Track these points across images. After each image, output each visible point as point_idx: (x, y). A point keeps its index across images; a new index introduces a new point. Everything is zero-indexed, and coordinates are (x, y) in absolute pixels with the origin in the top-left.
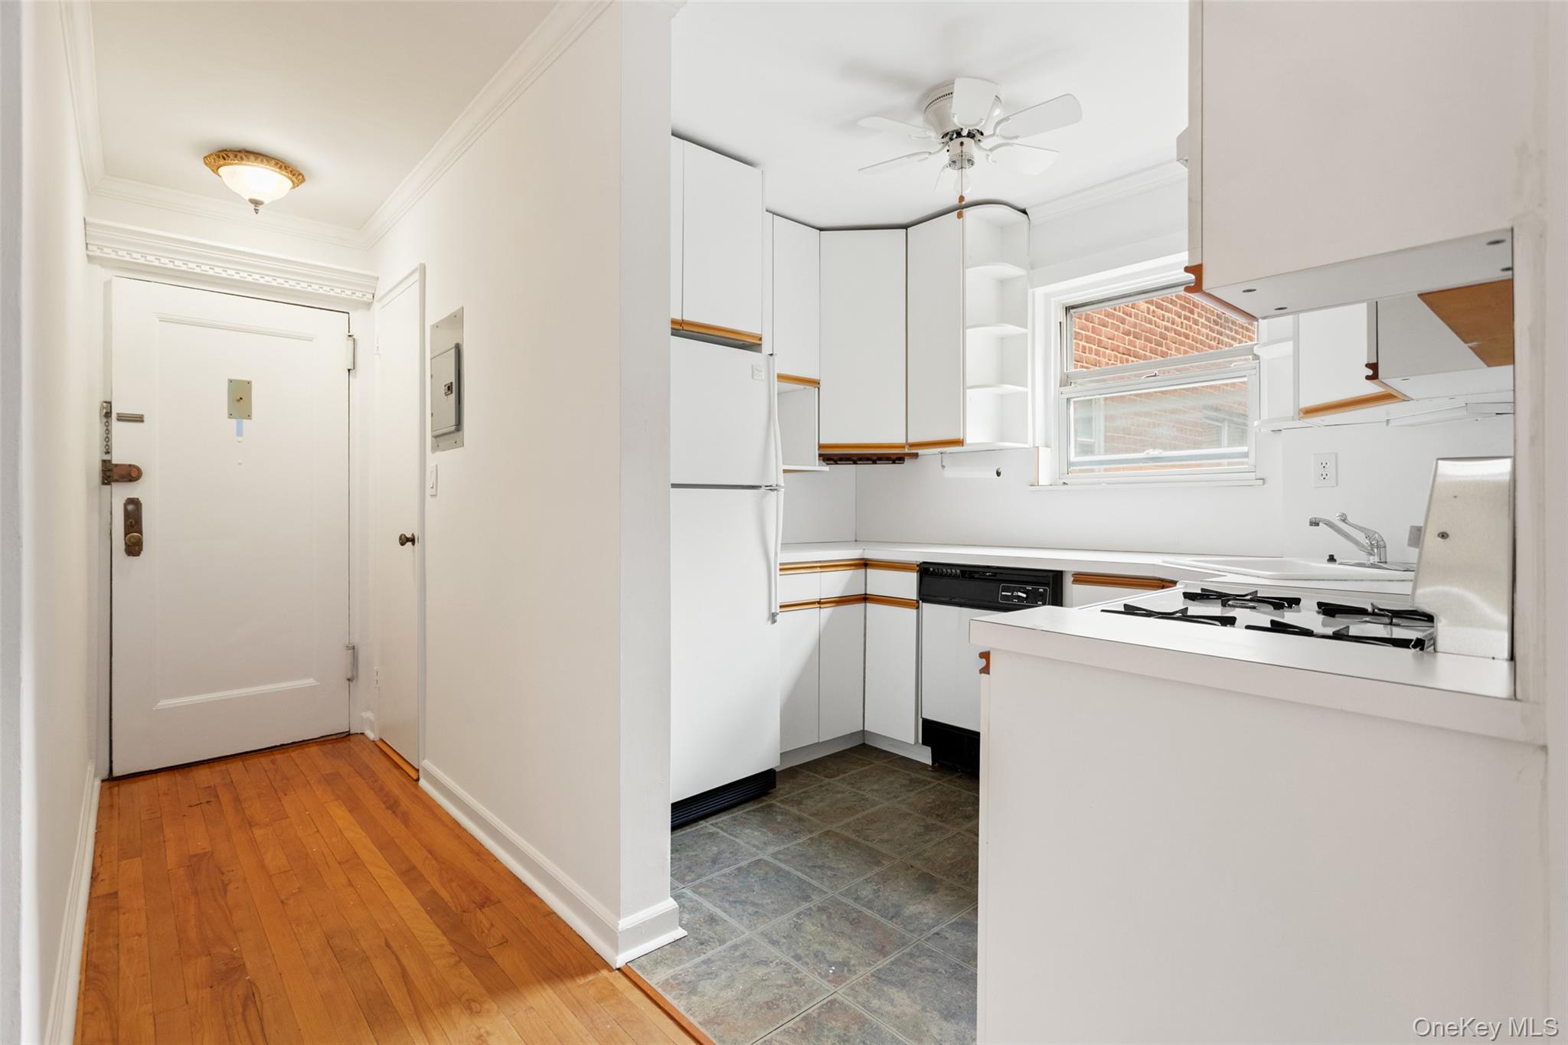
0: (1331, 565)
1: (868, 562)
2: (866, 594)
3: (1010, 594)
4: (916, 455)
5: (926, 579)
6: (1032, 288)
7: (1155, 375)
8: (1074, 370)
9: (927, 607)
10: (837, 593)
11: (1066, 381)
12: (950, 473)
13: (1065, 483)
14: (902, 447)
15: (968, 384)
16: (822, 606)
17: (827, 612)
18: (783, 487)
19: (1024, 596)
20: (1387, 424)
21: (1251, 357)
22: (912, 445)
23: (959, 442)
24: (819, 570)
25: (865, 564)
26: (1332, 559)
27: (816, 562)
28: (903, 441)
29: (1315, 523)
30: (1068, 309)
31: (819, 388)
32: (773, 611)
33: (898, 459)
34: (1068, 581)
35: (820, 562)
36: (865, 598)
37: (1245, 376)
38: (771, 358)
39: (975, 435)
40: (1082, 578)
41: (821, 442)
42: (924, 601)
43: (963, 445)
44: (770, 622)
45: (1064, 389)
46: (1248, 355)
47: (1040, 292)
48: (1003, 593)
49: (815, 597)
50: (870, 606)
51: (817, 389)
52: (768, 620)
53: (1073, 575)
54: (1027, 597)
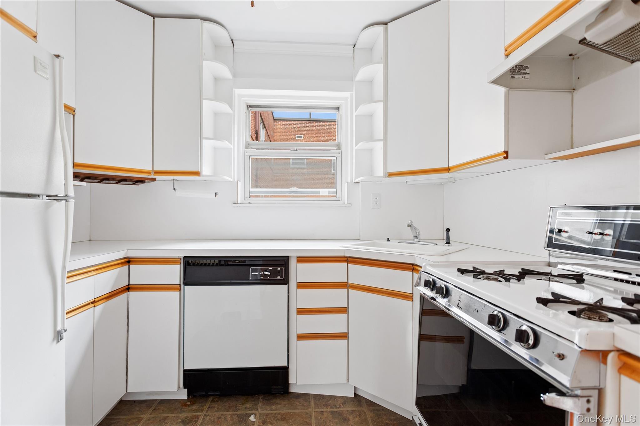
1: (130, 260)
2: (129, 285)
3: (258, 273)
4: (154, 180)
5: (189, 269)
6: (234, 88)
7: (296, 150)
8: (250, 141)
9: (189, 290)
10: (107, 290)
11: (248, 146)
12: (180, 193)
13: (250, 203)
14: (149, 173)
15: (204, 136)
16: (96, 304)
17: (100, 308)
19: (269, 273)
20: (406, 183)
21: (336, 148)
22: (157, 173)
23: (197, 173)
24: (93, 273)
25: (128, 261)
26: (388, 240)
27: (90, 267)
28: (150, 169)
29: (409, 226)
30: (249, 106)
31: (74, 116)
32: (59, 328)
33: (141, 181)
34: (292, 261)
35: (93, 266)
36: (128, 288)
37: (335, 156)
38: (57, 60)
39: (206, 171)
40: (302, 259)
41: (75, 161)
42: (186, 284)
43: (200, 176)
44: (55, 341)
45: (248, 150)
46: (335, 147)
47: (238, 91)
48: (252, 273)
49: (91, 299)
50: (132, 294)
51: (72, 116)
52: (54, 340)
53: (298, 257)
54: (270, 274)
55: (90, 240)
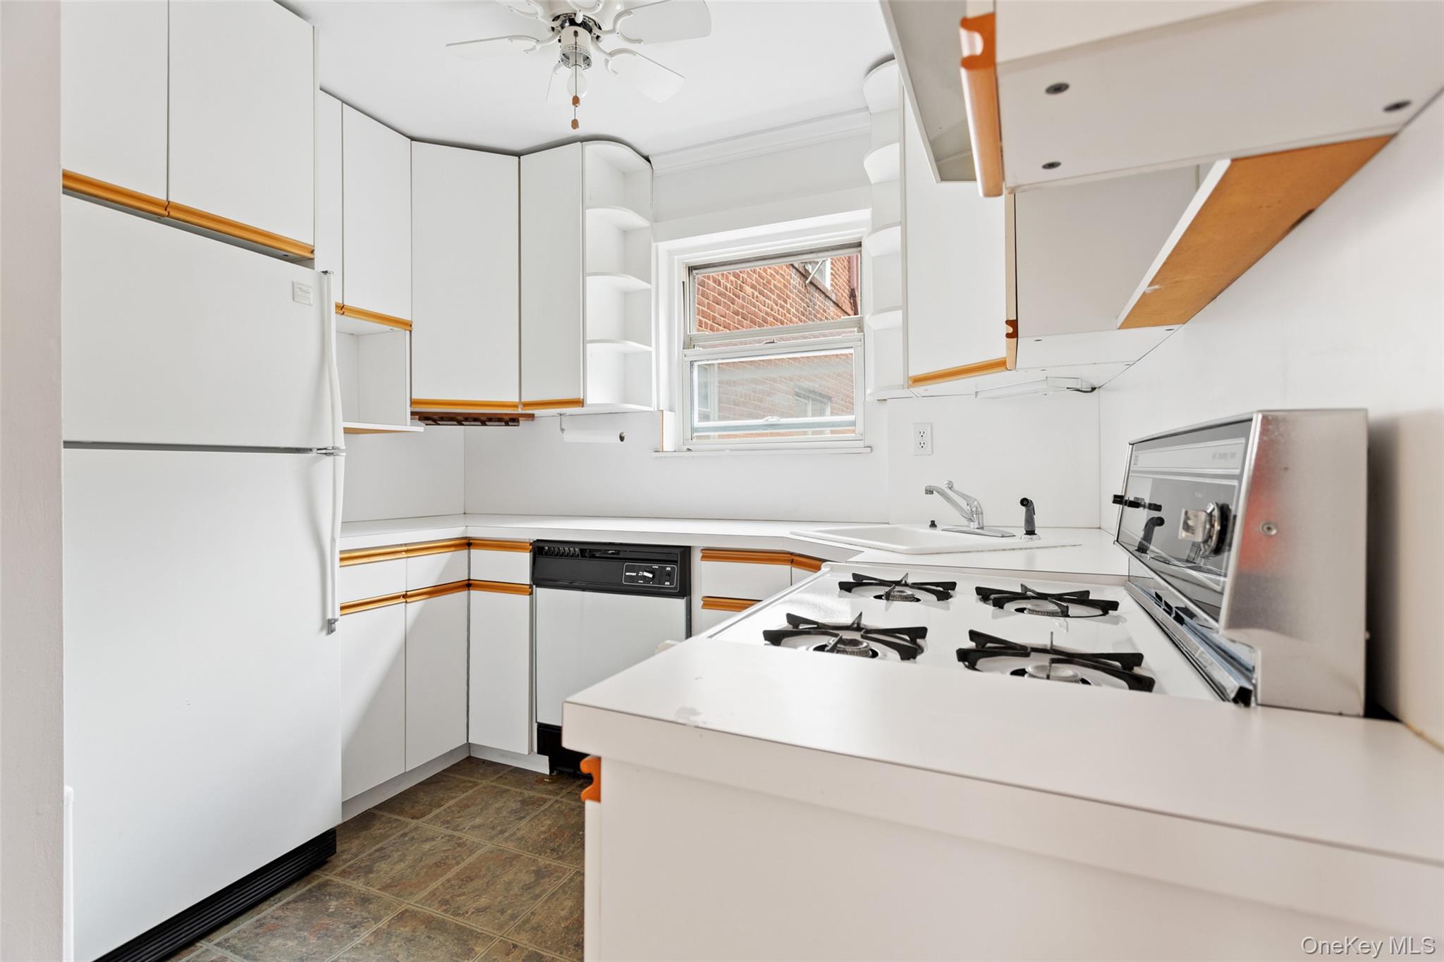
0: (932, 531)
1: (471, 541)
2: (469, 580)
3: (634, 574)
4: (532, 417)
5: (540, 560)
6: (655, 242)
7: (773, 342)
8: (696, 333)
9: (541, 592)
10: (431, 582)
11: (689, 343)
12: (571, 436)
13: (689, 450)
14: (515, 406)
15: (588, 338)
16: (409, 600)
17: (415, 606)
18: (343, 451)
19: (651, 576)
20: (976, 397)
21: (856, 329)
22: (526, 405)
23: (579, 403)
24: (404, 555)
25: (468, 543)
26: (933, 525)
27: (401, 545)
28: (516, 399)
29: (929, 491)
30: (691, 269)
31: (411, 332)
32: (330, 616)
33: (512, 420)
34: (696, 556)
35: (406, 545)
36: (468, 585)
37: (852, 347)
38: (325, 277)
39: (597, 395)
40: (712, 554)
41: (413, 397)
42: (538, 586)
43: (583, 406)
44: (324, 632)
45: (687, 351)
46: (855, 327)
47: (664, 246)
48: (627, 574)
49: (401, 590)
50: (475, 594)
51: (408, 332)
52: (322, 629)
53: (702, 550)
54: (653, 577)
55: (465, 513)
